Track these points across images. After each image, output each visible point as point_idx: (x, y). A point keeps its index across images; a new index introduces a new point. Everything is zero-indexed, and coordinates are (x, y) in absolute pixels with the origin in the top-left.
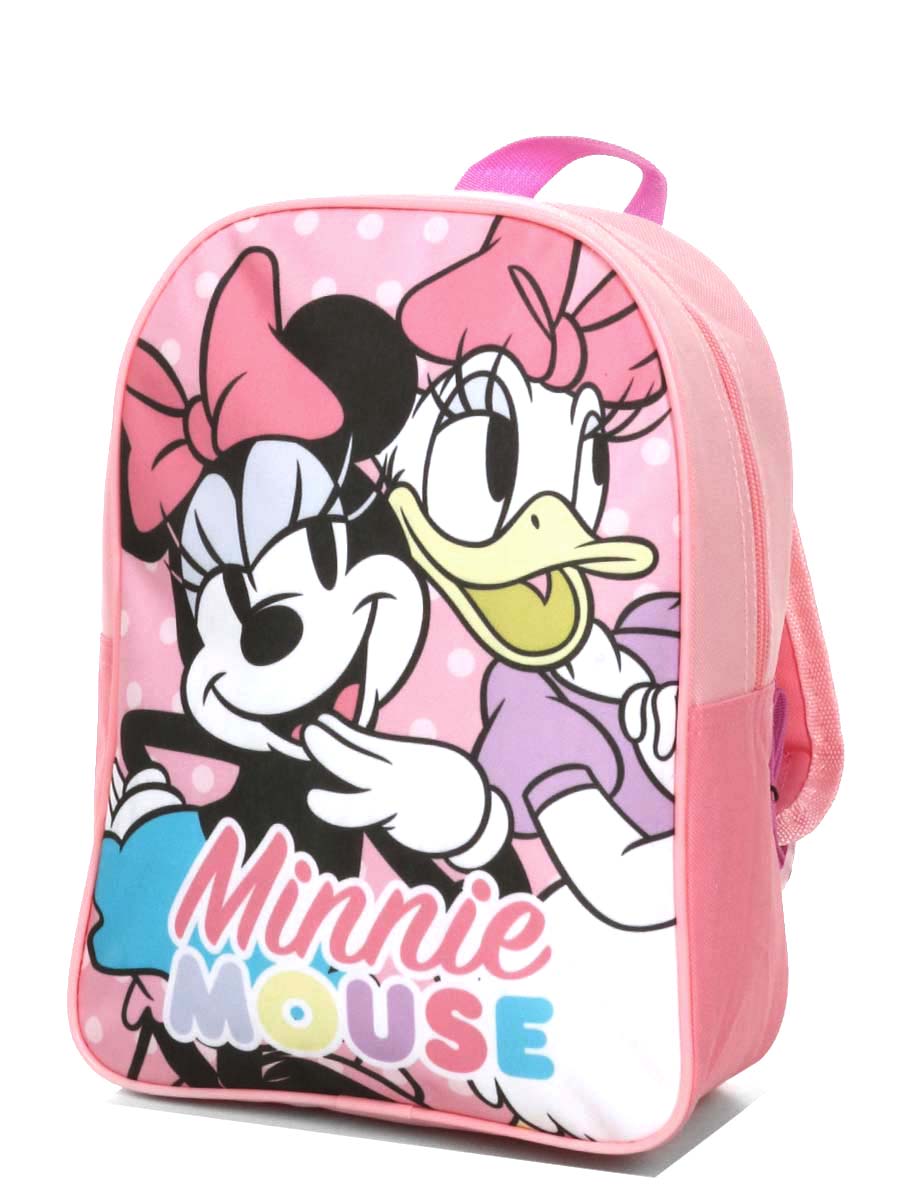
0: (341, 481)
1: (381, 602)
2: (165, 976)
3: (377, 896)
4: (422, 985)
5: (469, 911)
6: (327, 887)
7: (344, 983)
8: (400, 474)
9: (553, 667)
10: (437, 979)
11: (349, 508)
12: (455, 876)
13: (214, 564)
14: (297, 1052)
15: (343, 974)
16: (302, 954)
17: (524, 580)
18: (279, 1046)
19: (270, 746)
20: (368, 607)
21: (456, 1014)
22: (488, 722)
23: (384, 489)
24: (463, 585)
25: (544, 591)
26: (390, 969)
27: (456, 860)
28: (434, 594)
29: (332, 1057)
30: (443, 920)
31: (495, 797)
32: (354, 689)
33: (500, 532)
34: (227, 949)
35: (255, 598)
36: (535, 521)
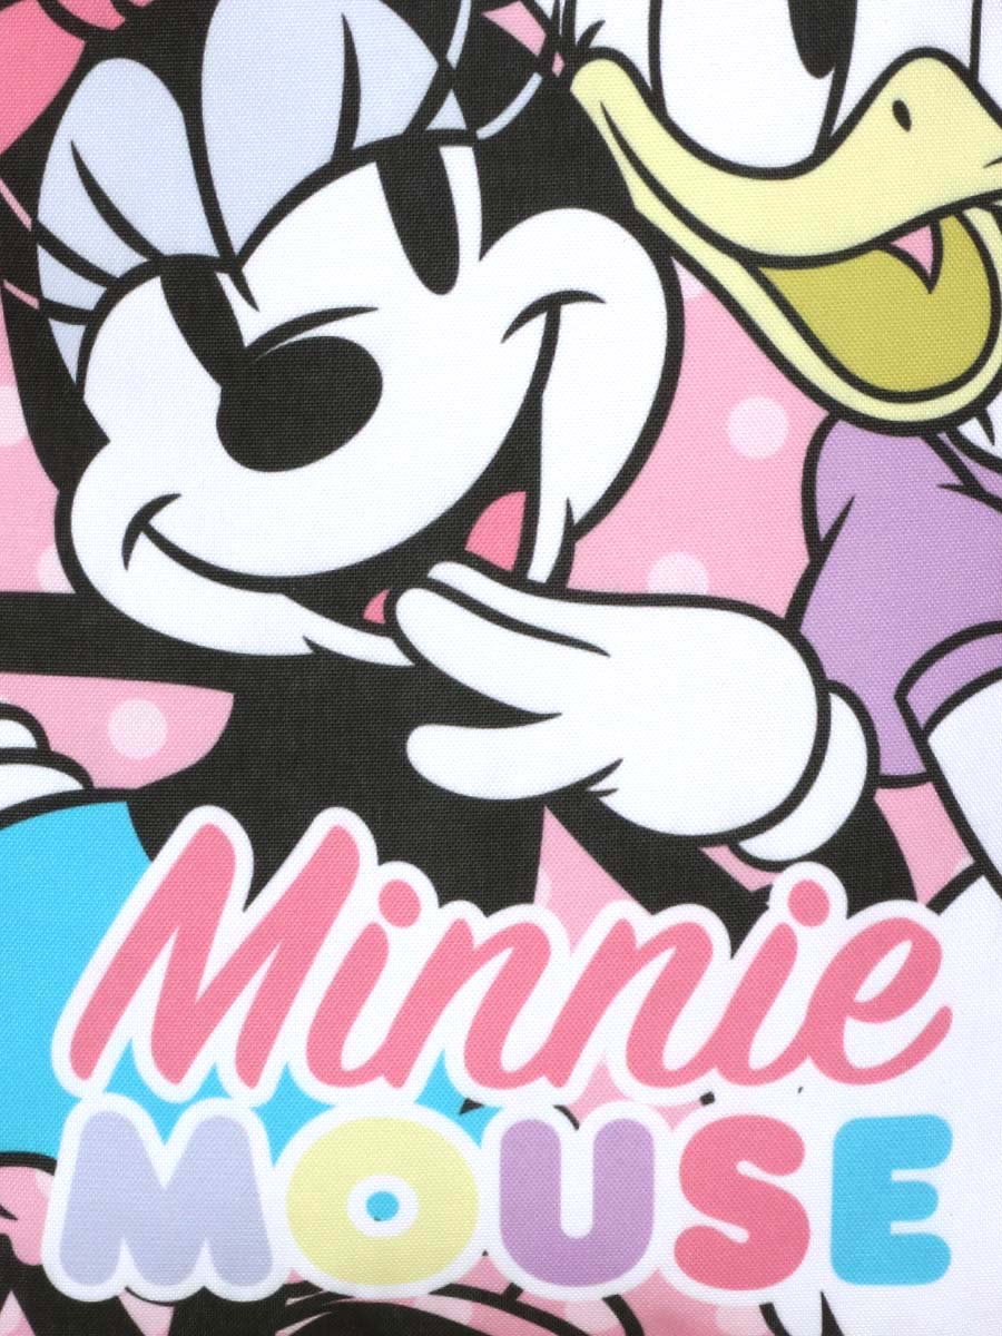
0: (454, 54)
1: (568, 312)
2: (48, 1165)
3: (575, 939)
4: (673, 1116)
5: (782, 950)
6: (460, 931)
7: (495, 1130)
8: (593, 30)
9: (952, 421)
10: (708, 1099)
11: (477, 113)
12: (750, 879)
13: (135, 259)
14: (366, 1292)
15: (495, 1111)
16: (398, 1079)
17: (885, 243)
18: (328, 1282)
19: (310, 643)
20: (538, 324)
21: (747, 1168)
22: (819, 547)
23: (558, 66)
24: (753, 262)
25: (926, 260)
26: (602, 1089)
27: (756, 846)
28: (690, 286)
29: (453, 1290)
30: (725, 972)
31: (838, 705)
32: (514, 502)
33: (829, 142)
34: (212, 1087)
35: (252, 326)
36: (901, 114)
